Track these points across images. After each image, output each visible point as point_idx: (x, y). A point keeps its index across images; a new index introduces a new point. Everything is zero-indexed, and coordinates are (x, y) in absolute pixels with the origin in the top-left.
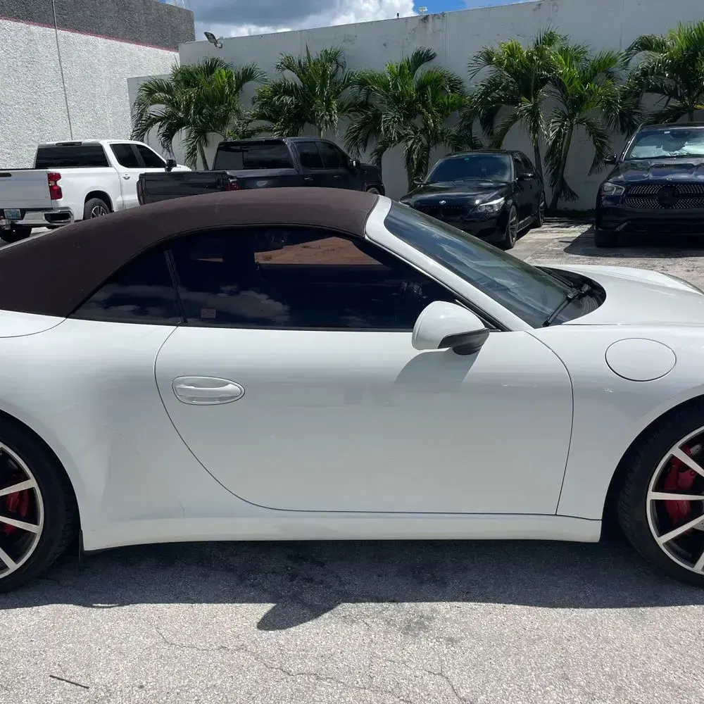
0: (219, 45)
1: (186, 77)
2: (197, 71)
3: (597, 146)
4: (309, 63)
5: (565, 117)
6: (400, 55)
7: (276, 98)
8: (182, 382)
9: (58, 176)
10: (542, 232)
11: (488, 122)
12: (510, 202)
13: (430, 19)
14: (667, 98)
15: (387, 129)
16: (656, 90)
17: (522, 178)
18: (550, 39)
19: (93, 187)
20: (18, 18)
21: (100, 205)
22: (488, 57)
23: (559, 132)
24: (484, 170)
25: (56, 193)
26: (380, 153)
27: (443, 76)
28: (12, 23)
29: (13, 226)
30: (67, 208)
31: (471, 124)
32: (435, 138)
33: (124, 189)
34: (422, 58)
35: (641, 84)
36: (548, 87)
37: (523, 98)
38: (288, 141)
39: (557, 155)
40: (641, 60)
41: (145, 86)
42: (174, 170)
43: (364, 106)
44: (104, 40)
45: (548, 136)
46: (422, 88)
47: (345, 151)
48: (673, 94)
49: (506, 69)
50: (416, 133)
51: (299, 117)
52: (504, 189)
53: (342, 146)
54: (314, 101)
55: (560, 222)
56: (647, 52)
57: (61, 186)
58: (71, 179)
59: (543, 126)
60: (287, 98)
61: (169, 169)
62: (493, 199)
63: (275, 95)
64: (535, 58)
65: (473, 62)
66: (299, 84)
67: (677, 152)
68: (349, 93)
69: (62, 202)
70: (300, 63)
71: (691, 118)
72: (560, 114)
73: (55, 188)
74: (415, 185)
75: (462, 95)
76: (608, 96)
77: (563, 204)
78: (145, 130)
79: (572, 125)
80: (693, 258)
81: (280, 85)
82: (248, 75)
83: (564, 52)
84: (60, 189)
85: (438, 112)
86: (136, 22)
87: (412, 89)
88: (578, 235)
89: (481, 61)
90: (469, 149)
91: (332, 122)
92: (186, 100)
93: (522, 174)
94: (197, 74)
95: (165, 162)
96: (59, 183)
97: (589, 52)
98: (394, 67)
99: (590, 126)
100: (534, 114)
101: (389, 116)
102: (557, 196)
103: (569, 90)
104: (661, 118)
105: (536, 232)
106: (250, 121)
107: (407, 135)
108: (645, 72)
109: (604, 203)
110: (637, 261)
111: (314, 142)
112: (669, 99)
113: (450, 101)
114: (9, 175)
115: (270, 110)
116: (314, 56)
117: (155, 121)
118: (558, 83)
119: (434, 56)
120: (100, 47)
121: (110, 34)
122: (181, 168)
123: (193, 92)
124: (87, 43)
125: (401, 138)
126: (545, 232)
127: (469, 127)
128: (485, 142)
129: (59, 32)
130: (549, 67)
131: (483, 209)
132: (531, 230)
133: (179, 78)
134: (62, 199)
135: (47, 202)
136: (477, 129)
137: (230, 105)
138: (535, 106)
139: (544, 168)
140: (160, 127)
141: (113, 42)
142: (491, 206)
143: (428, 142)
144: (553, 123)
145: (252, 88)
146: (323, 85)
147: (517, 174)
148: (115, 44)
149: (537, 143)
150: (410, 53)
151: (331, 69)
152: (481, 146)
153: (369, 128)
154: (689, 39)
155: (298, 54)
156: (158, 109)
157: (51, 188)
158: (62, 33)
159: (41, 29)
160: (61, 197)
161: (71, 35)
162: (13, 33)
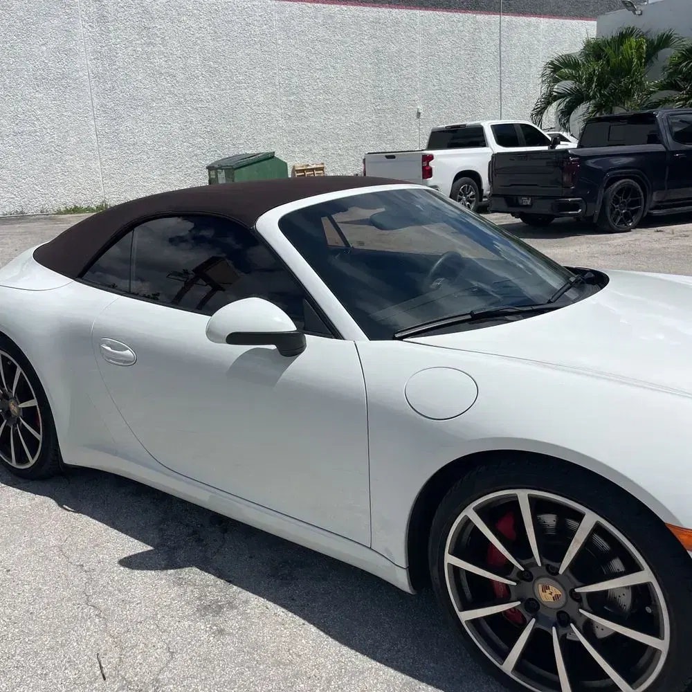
0: (638, 12)
7: (684, 64)
9: (431, 158)
20: (466, 10)
21: (469, 184)
25: (428, 173)
28: (461, 14)
38: (659, 114)
41: (552, 63)
42: (558, 147)
44: (547, 20)
57: (433, 166)
58: (444, 160)
61: (553, 147)
63: (686, 61)
69: (432, 181)
73: (427, 168)
78: (544, 108)
82: (665, 41)
84: (431, 169)
95: (550, 139)
96: (431, 164)
106: (653, 92)
114: (393, 157)
117: (557, 98)
120: (542, 27)
123: (597, 65)
124: (529, 24)
129: (503, 17)
134: (431, 179)
140: (559, 104)
141: (556, 21)
145: (668, 55)
157: (424, 168)
158: (507, 18)
159: (487, 17)
160: (431, 176)
161: (514, 18)
162: (460, 24)
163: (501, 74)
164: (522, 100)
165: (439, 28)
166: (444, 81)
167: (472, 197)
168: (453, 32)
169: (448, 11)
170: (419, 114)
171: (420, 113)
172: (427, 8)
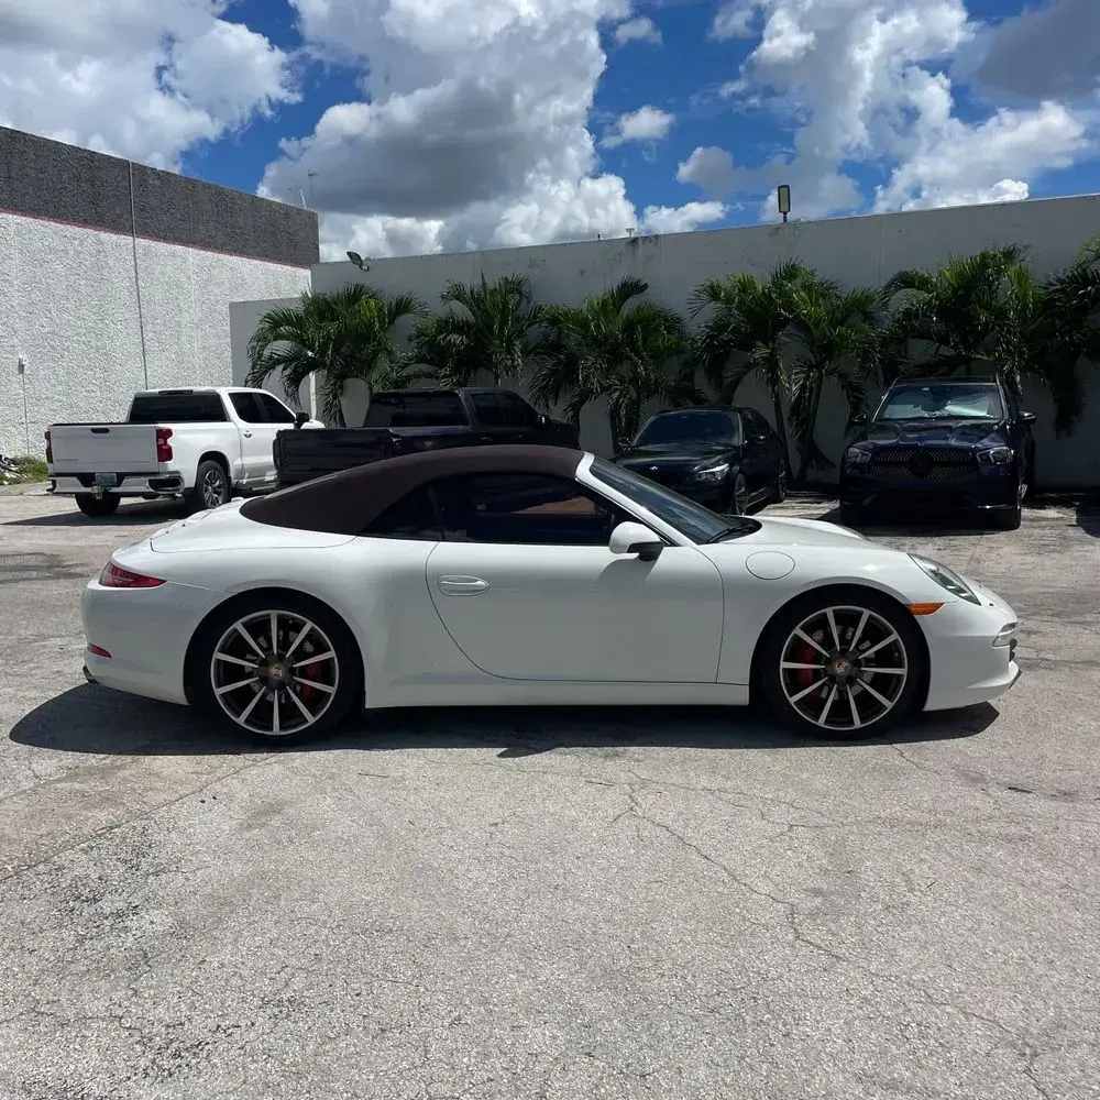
0: (365, 267)
1: (320, 308)
2: (337, 301)
3: (851, 403)
4: (485, 291)
5: (811, 368)
6: (600, 287)
7: (442, 336)
8: (445, 579)
9: (169, 433)
10: (782, 508)
11: (715, 370)
12: (737, 468)
13: (640, 242)
14: (937, 344)
15: (586, 379)
16: (923, 335)
17: (752, 442)
18: (791, 272)
19: (210, 446)
20: (85, 223)
21: (216, 469)
22: (714, 293)
23: (803, 386)
24: (708, 430)
25: (165, 454)
26: (576, 408)
27: (657, 314)
28: (77, 229)
29: (106, 493)
30: (178, 472)
31: (692, 373)
32: (647, 389)
33: (244, 449)
34: (630, 289)
35: (903, 328)
36: (789, 328)
37: (759, 343)
38: (461, 393)
39: (803, 413)
40: (902, 300)
41: (269, 316)
42: (305, 426)
43: (554, 348)
44: (196, 251)
45: (790, 389)
46: (629, 327)
47: (532, 404)
48: (944, 340)
49: (737, 308)
50: (622, 382)
51: (473, 360)
52: (730, 454)
53: (526, 397)
54: (490, 342)
55: (806, 497)
56: (909, 290)
57: (172, 445)
58: (182, 437)
59: (783, 377)
60: (456, 336)
61: (298, 425)
62: (714, 465)
63: (442, 333)
64: (774, 296)
65: (693, 297)
66: (472, 319)
67: (938, 413)
68: (535, 333)
69: (172, 465)
70: (472, 292)
71: (969, 372)
72: (805, 363)
73: (164, 448)
74: (620, 448)
75: (682, 336)
76: (864, 343)
77: (812, 474)
78: (266, 372)
79: (821, 374)
80: (952, 537)
81: (447, 322)
82: (403, 307)
83: (808, 287)
84: (170, 449)
85: (651, 357)
86: (240, 228)
87: (616, 328)
88: (828, 511)
89: (705, 296)
90: (692, 405)
91: (515, 367)
92: (324, 337)
93: (754, 436)
94: (336, 304)
95: (295, 415)
96: (170, 441)
97: (840, 289)
98: (595, 303)
99: (843, 377)
100: (771, 363)
101: (589, 362)
102: (805, 465)
103: (816, 333)
104: (927, 370)
105: (775, 508)
106: (407, 365)
107: (611, 386)
108: (908, 314)
109: (848, 471)
110: (886, 539)
111: (493, 394)
112: (939, 348)
113: (666, 344)
114: (106, 431)
115: (433, 351)
116: (491, 286)
117: (278, 362)
118: (802, 325)
119: (646, 286)
120: (191, 260)
121: (205, 245)
122: (315, 424)
123: (332, 328)
124: (174, 255)
125: (604, 389)
126: (786, 508)
127: (690, 377)
128: (711, 394)
129: (137, 240)
130: (790, 306)
131: (704, 477)
132: (769, 506)
133: (312, 308)
134: (171, 461)
135: (152, 464)
136: (701, 381)
137: (379, 344)
138: (773, 354)
139: (789, 431)
140: (285, 369)
141: (209, 253)
142: (713, 473)
143: (639, 394)
144: (796, 374)
145: (408, 323)
146: (503, 323)
147: (746, 437)
148: (210, 256)
149: (777, 396)
150: (614, 282)
151: (513, 300)
152: (707, 401)
153: (563, 376)
154: (960, 275)
155: (470, 282)
156: (282, 347)
157: (159, 447)
158: (142, 242)
159: (115, 237)
160: (170, 459)
161: (153, 244)
162: (77, 242)
163: (140, 317)
164: (173, 356)
165: (46, 243)
166: (58, 321)
167: (219, 487)
168: (66, 251)
169: (57, 222)
170: (21, 367)
171: (23, 366)
172: (24, 213)
